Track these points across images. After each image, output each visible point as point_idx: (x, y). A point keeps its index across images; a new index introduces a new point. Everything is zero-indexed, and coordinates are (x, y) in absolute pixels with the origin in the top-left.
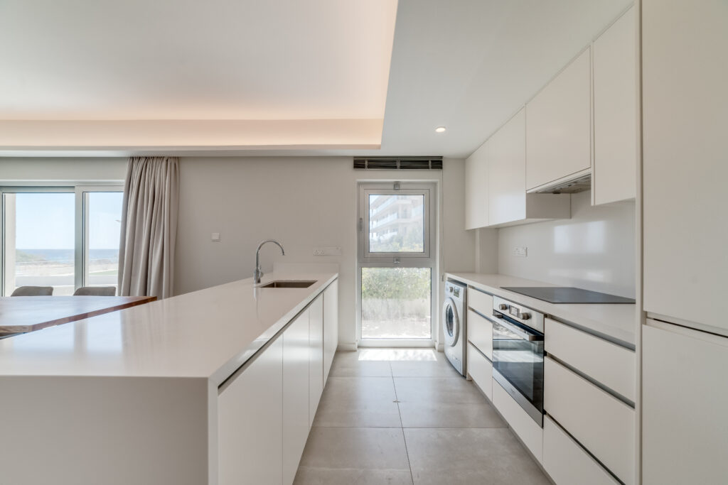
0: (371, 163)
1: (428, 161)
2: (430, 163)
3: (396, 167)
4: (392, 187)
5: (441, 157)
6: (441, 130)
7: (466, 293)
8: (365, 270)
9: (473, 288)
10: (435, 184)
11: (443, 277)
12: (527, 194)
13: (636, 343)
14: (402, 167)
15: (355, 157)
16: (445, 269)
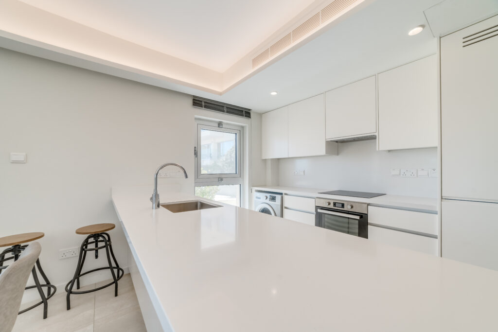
0: (207, 104)
1: (243, 111)
2: (244, 112)
3: (224, 111)
4: (217, 125)
5: (250, 110)
6: (274, 93)
7: (282, 197)
8: (196, 188)
9: (286, 194)
10: (243, 127)
11: (251, 190)
12: (326, 141)
13: (438, 209)
14: (228, 112)
15: (194, 96)
16: (252, 184)
